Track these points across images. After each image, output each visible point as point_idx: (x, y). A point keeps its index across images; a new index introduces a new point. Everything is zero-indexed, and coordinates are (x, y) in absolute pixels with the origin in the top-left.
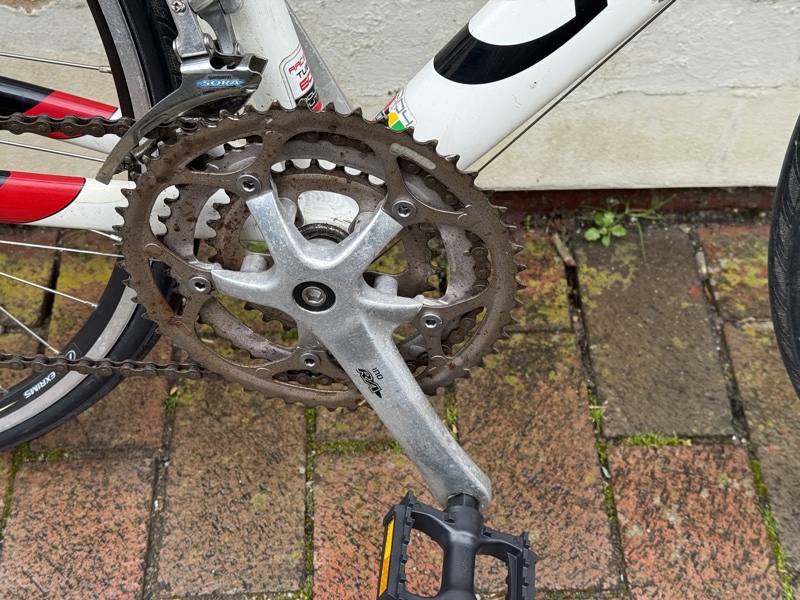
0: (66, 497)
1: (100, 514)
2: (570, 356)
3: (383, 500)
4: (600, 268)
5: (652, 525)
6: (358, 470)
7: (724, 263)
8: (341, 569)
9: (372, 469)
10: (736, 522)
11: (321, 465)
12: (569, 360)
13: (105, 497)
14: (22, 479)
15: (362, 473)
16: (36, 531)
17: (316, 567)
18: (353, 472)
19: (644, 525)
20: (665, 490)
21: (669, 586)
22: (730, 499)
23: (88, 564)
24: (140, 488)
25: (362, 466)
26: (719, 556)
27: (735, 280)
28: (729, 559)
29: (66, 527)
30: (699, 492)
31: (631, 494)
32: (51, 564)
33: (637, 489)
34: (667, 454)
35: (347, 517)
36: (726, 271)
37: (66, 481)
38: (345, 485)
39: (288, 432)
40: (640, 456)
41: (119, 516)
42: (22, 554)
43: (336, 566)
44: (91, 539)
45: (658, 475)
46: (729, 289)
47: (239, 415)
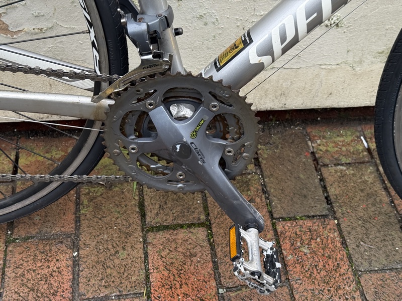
0: (32, 257)
1: (49, 264)
2: (256, 184)
3: (179, 250)
5: (297, 254)
6: (166, 238)
7: (319, 142)
8: (163, 281)
9: (173, 237)
10: (333, 251)
11: (149, 237)
13: (51, 257)
16: (19, 274)
17: (151, 281)
18: (164, 239)
19: (294, 254)
20: (302, 239)
21: (307, 279)
22: (329, 241)
23: (45, 287)
24: (67, 251)
26: (327, 266)
28: (331, 267)
29: (34, 271)
30: (316, 240)
31: (287, 241)
32: (28, 288)
33: (290, 239)
35: (164, 259)
37: (32, 250)
41: (58, 264)
42: (14, 284)
43: (161, 280)
44: (46, 275)
45: (298, 233)
46: (322, 153)
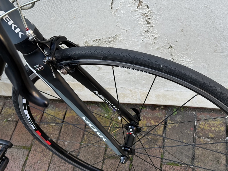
4: (172, 121)
12: (159, 143)
14: (54, 156)
15: (113, 163)
25: (113, 162)
27: (202, 127)
34: (175, 168)
36: (200, 125)
38: (109, 165)
39: (101, 152)
40: (169, 167)
47: (93, 148)
